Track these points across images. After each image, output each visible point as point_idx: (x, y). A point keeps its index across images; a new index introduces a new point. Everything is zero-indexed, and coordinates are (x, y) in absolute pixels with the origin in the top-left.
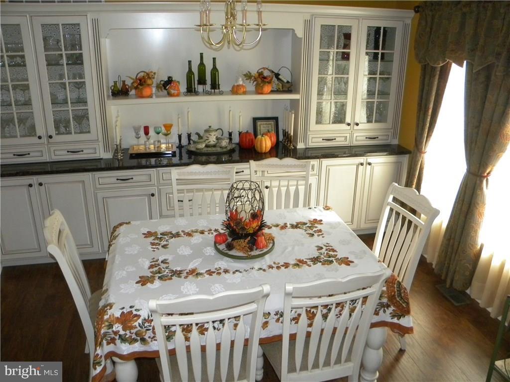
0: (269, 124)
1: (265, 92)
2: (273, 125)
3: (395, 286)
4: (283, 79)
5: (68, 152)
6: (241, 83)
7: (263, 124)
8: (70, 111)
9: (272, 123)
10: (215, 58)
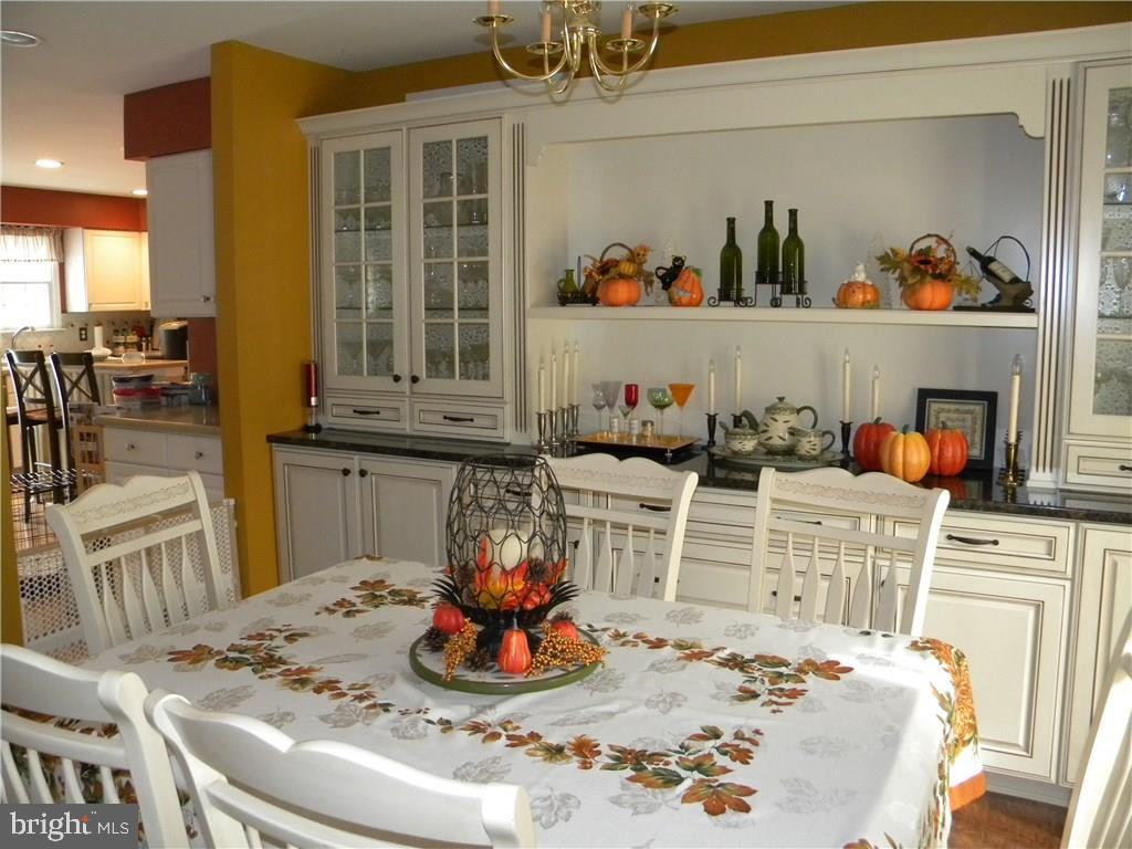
0: (967, 412)
1: (927, 305)
5: (445, 418)
6: (861, 277)
7: (949, 411)
8: (456, 325)
10: (796, 211)
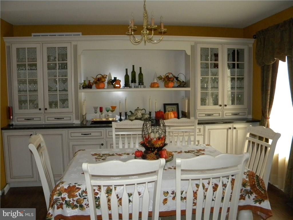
0: (173, 108)
1: (170, 86)
2: (176, 108)
3: (255, 178)
4: (180, 80)
5: (55, 118)
6: (156, 81)
7: (170, 108)
8: (58, 95)
9: (175, 107)
10: (141, 67)
